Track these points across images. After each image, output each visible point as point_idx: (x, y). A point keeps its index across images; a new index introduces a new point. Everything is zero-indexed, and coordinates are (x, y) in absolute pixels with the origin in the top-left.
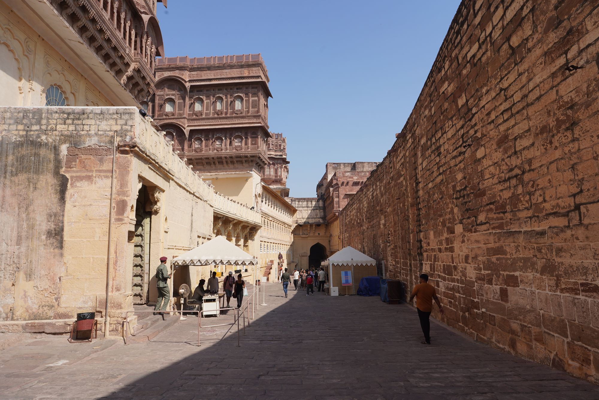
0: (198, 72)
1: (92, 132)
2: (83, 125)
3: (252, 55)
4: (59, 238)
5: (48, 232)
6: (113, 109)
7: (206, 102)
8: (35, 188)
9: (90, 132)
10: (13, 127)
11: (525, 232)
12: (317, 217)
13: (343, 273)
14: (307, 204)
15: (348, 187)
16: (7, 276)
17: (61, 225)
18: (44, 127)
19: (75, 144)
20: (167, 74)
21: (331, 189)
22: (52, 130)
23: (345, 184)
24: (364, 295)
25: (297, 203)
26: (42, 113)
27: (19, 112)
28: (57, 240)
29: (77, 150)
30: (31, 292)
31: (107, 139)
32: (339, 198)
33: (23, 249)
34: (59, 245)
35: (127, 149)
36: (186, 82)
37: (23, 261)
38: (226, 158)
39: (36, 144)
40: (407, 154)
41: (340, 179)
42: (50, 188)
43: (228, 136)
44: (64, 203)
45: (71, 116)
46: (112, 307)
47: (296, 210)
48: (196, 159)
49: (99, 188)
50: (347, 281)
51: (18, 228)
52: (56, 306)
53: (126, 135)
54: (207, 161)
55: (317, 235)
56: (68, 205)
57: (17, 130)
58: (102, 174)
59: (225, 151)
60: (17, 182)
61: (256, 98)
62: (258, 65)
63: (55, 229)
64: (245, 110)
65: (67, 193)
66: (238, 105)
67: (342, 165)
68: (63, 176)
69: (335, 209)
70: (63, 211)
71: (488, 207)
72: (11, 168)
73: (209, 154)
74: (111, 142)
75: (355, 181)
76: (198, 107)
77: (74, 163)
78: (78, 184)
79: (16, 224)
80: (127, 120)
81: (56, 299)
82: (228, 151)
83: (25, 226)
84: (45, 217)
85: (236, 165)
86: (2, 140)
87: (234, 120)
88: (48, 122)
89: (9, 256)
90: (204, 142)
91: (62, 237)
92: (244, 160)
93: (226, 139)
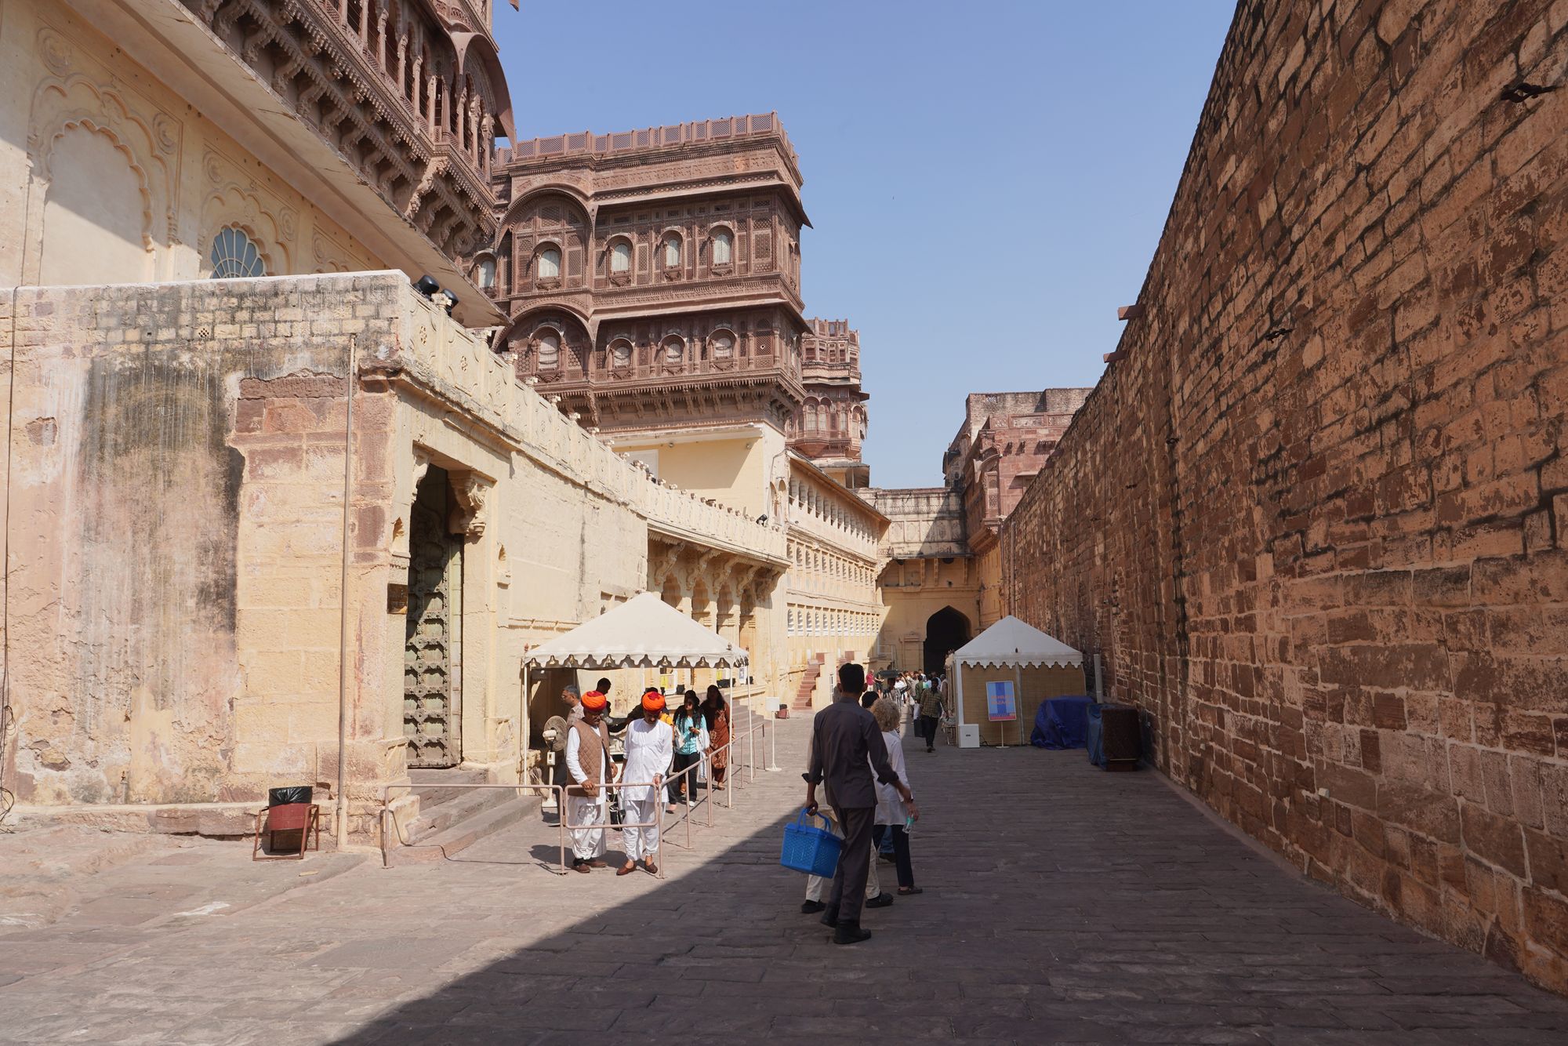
0: (618, 170)
1: (298, 340)
2: (276, 322)
3: (753, 118)
4: (226, 604)
5: (202, 591)
6: (345, 280)
8: (169, 484)
9: (292, 340)
10: (116, 336)
11: (1419, 574)
12: (945, 538)
13: (991, 688)
14: (917, 505)
15: (1022, 456)
16: (113, 698)
17: (229, 571)
18: (185, 333)
19: (257, 371)
20: (539, 181)
21: (978, 464)
22: (206, 338)
23: (1014, 450)
24: (1048, 746)
25: (889, 502)
26: (180, 299)
27: (128, 299)
28: (222, 608)
29: (262, 385)
30: (167, 737)
31: (334, 355)
32: (998, 487)
33: (146, 632)
34: (226, 622)
35: (381, 377)
36: (586, 198)
37: (147, 660)
38: (692, 390)
39: (169, 376)
40: (1150, 363)
41: (1002, 438)
42: (202, 481)
44: (236, 517)
45: (248, 303)
46: (353, 774)
47: (889, 522)
48: (618, 396)
49: (317, 478)
50: (1002, 709)
51: (133, 580)
52: (225, 770)
53: (377, 344)
54: (646, 399)
55: (946, 585)
56: (245, 523)
57: (124, 342)
58: (323, 443)
59: (690, 372)
60: (127, 468)
61: (768, 231)
62: (769, 142)
63: (216, 582)
64: (737, 262)
65: (242, 493)
67: (1009, 398)
68: (232, 451)
69: (988, 517)
70: (235, 538)
71: (1330, 505)
72: (113, 436)
73: (649, 382)
74: (343, 363)
75: (1043, 439)
76: (619, 261)
77: (256, 419)
78: (268, 470)
79: (128, 572)
80: (378, 306)
81: (225, 754)
82: (698, 372)
83: (149, 575)
84: (194, 552)
85: (719, 408)
86: (93, 368)
87: (711, 290)
88: (194, 318)
89: (115, 649)
91: (233, 603)
92: (739, 393)
93: (691, 340)
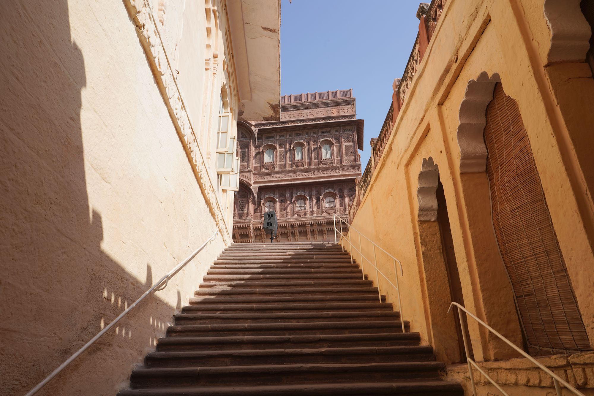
3: (340, 92)
7: (280, 151)
36: (252, 125)
43: (314, 193)
62: (351, 102)
64: (336, 158)
66: (325, 154)
90: (278, 204)
93: (311, 198)
